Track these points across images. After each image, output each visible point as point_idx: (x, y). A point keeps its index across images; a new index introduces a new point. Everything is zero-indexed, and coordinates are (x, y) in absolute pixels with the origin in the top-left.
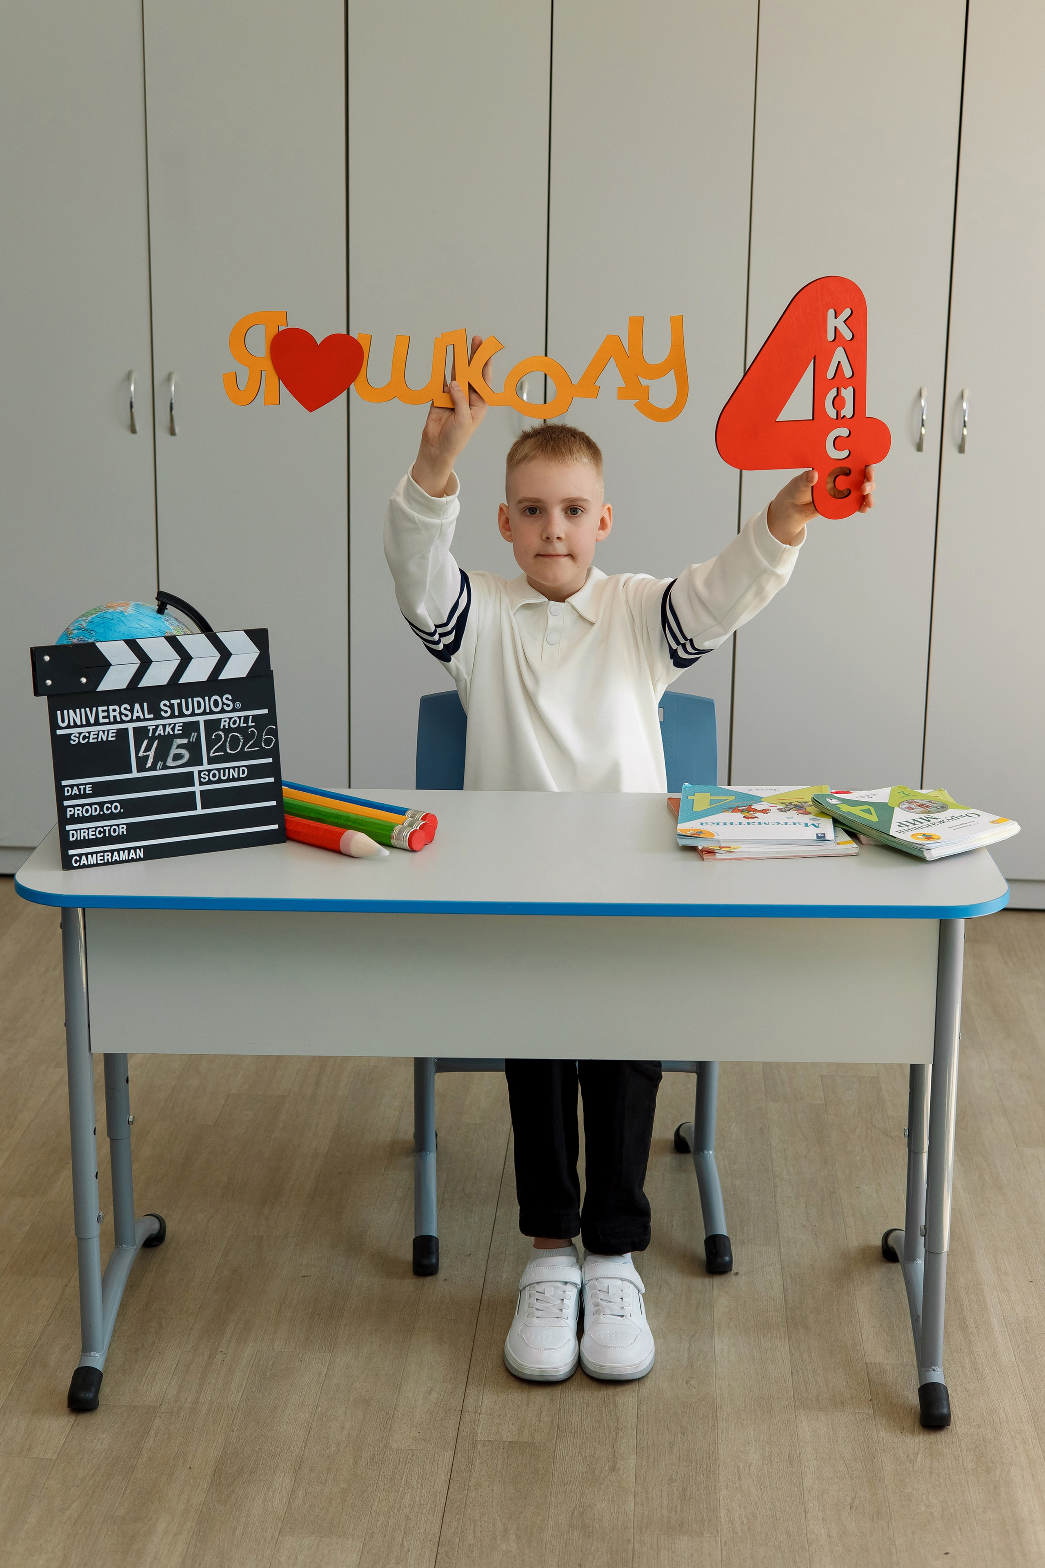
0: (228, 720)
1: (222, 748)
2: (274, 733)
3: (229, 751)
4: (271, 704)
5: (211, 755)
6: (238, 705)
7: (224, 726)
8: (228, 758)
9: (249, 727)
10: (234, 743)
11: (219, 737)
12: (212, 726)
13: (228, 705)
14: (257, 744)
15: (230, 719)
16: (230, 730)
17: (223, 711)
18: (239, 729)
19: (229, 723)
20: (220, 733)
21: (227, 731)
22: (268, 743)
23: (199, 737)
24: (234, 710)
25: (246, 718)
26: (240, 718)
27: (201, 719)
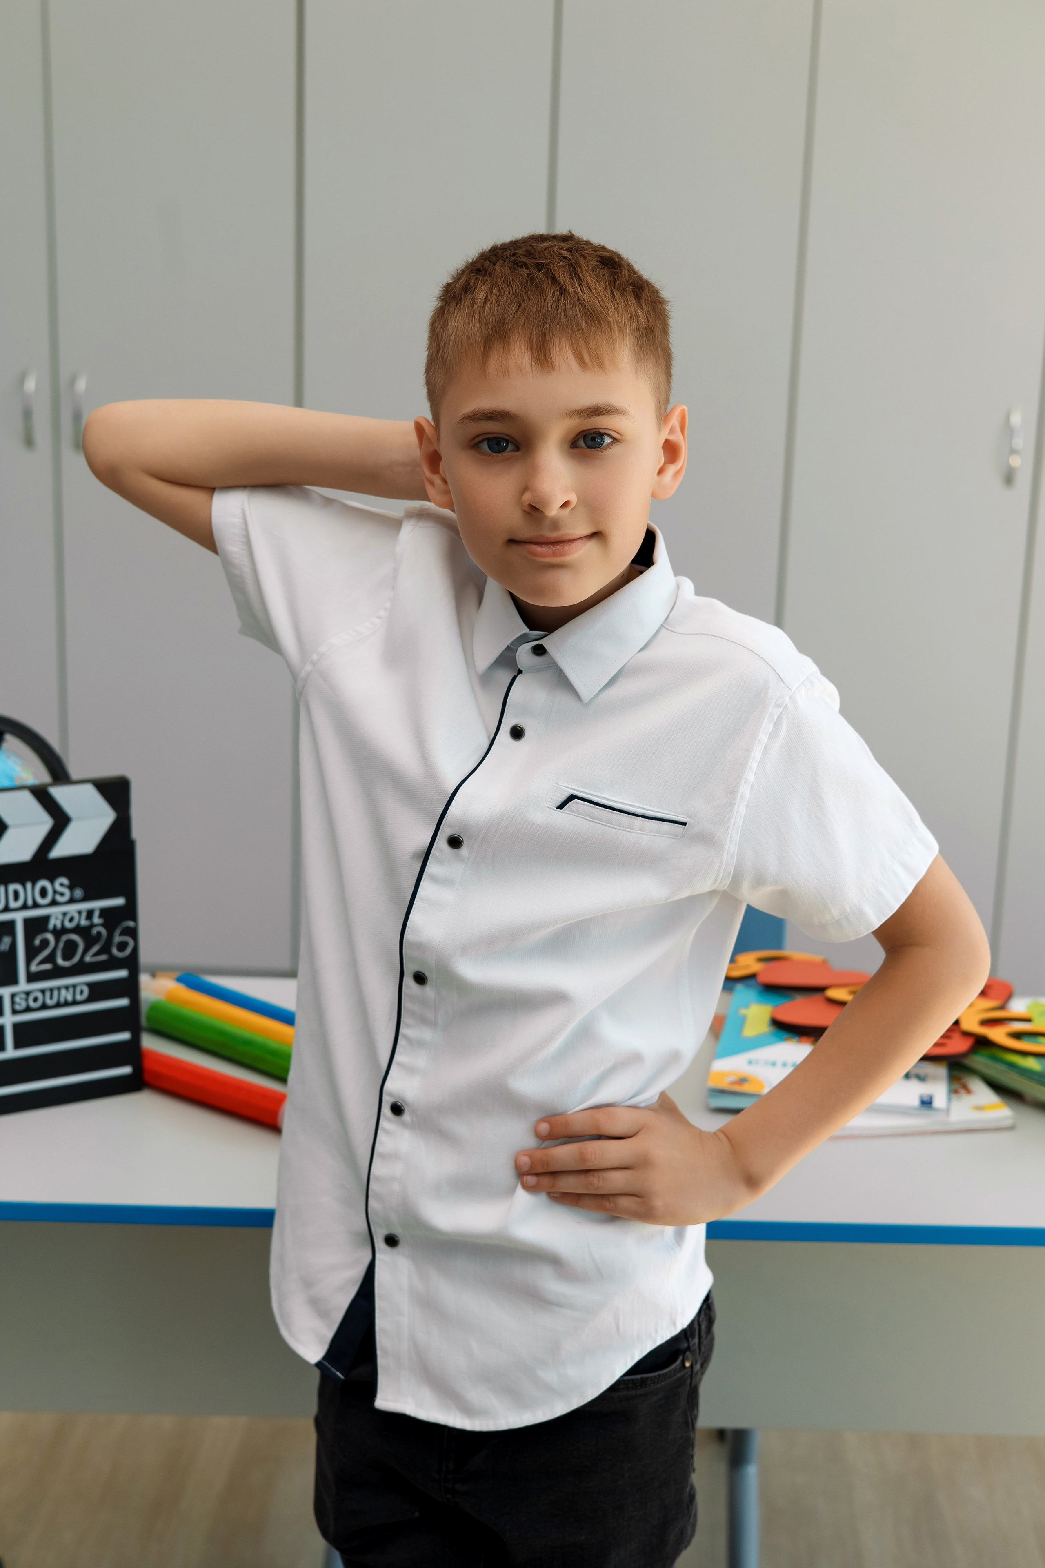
0: (60, 917)
1: (51, 958)
2: (133, 933)
3: (60, 961)
4: (129, 890)
5: (34, 968)
6: (78, 893)
7: (55, 926)
8: (58, 973)
9: (92, 926)
10: (69, 950)
11: (45, 943)
12: (35, 926)
13: (62, 894)
14: (106, 949)
15: (64, 914)
16: (64, 930)
17: (54, 903)
18: (78, 930)
19: (63, 922)
20: (50, 937)
21: (59, 933)
22: (122, 946)
23: (13, 946)
24: (72, 901)
25: (90, 914)
26: (80, 913)
27: (19, 918)
